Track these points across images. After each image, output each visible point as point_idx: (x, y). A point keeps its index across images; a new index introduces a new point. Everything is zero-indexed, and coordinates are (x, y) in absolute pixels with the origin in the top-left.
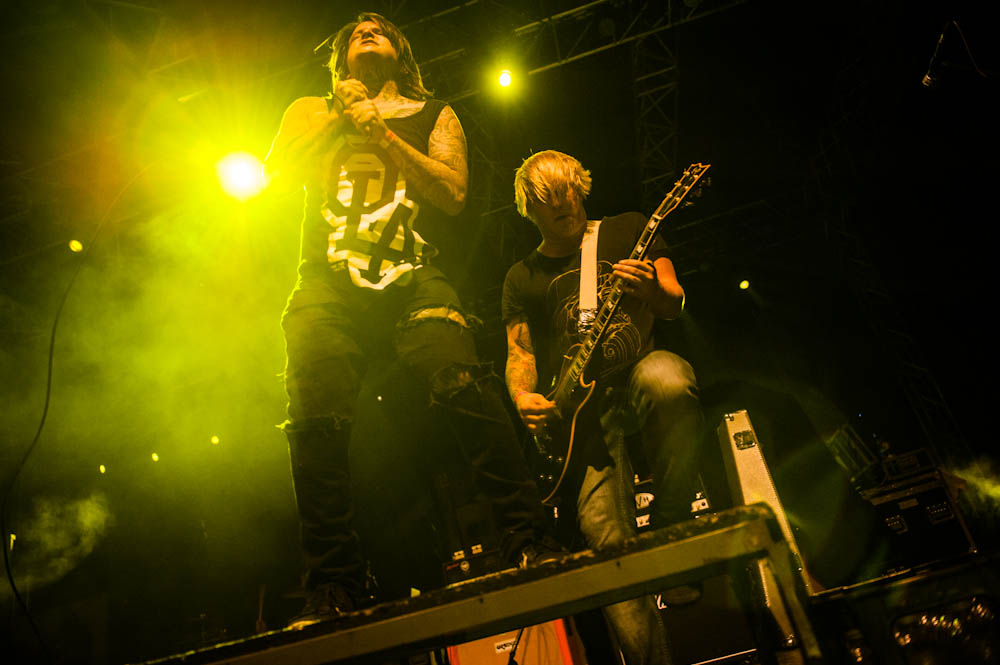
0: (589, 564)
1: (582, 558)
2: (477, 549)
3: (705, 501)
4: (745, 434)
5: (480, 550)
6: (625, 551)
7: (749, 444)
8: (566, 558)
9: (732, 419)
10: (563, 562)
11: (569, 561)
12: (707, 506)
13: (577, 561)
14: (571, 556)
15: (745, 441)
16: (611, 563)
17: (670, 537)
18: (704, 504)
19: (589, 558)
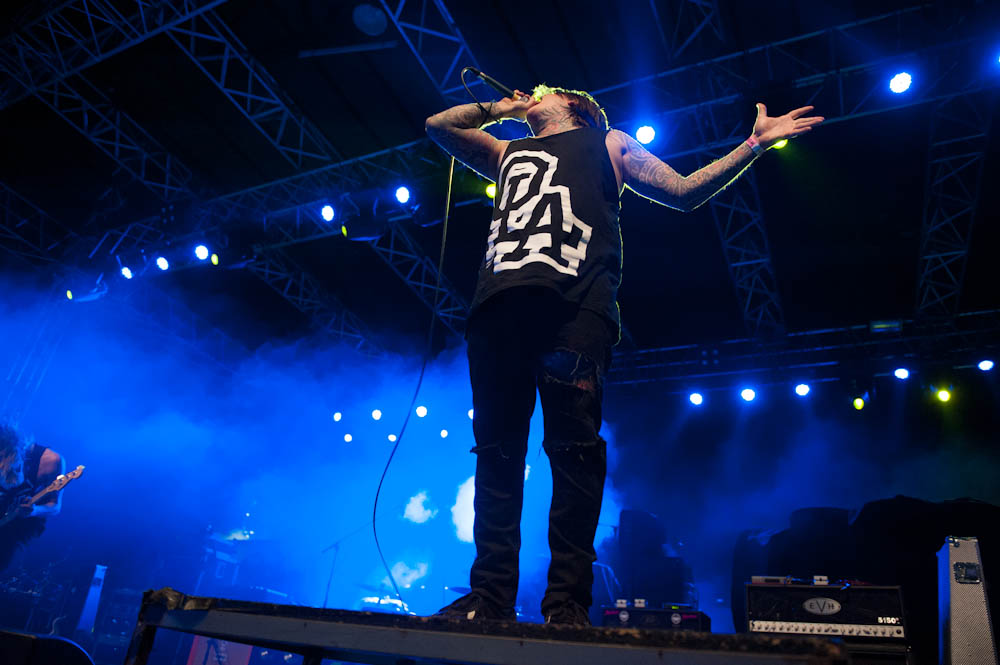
0: (632, 644)
1: (627, 635)
2: (640, 603)
3: (901, 628)
4: (970, 566)
5: (643, 605)
6: (672, 643)
7: (971, 579)
8: (612, 629)
9: (957, 545)
10: (607, 633)
11: (614, 634)
12: (902, 635)
13: (620, 637)
14: (617, 630)
15: (967, 574)
16: (654, 651)
17: (723, 644)
18: (899, 632)
19: (633, 638)
